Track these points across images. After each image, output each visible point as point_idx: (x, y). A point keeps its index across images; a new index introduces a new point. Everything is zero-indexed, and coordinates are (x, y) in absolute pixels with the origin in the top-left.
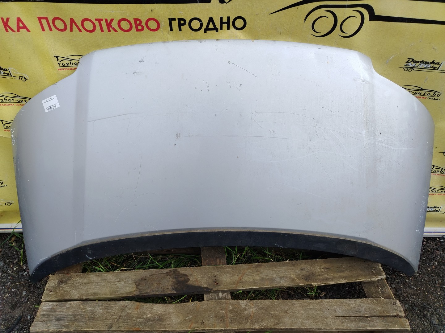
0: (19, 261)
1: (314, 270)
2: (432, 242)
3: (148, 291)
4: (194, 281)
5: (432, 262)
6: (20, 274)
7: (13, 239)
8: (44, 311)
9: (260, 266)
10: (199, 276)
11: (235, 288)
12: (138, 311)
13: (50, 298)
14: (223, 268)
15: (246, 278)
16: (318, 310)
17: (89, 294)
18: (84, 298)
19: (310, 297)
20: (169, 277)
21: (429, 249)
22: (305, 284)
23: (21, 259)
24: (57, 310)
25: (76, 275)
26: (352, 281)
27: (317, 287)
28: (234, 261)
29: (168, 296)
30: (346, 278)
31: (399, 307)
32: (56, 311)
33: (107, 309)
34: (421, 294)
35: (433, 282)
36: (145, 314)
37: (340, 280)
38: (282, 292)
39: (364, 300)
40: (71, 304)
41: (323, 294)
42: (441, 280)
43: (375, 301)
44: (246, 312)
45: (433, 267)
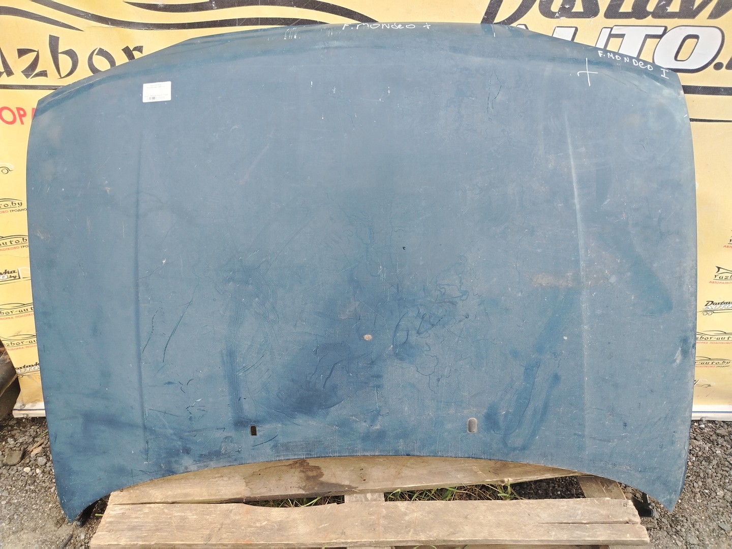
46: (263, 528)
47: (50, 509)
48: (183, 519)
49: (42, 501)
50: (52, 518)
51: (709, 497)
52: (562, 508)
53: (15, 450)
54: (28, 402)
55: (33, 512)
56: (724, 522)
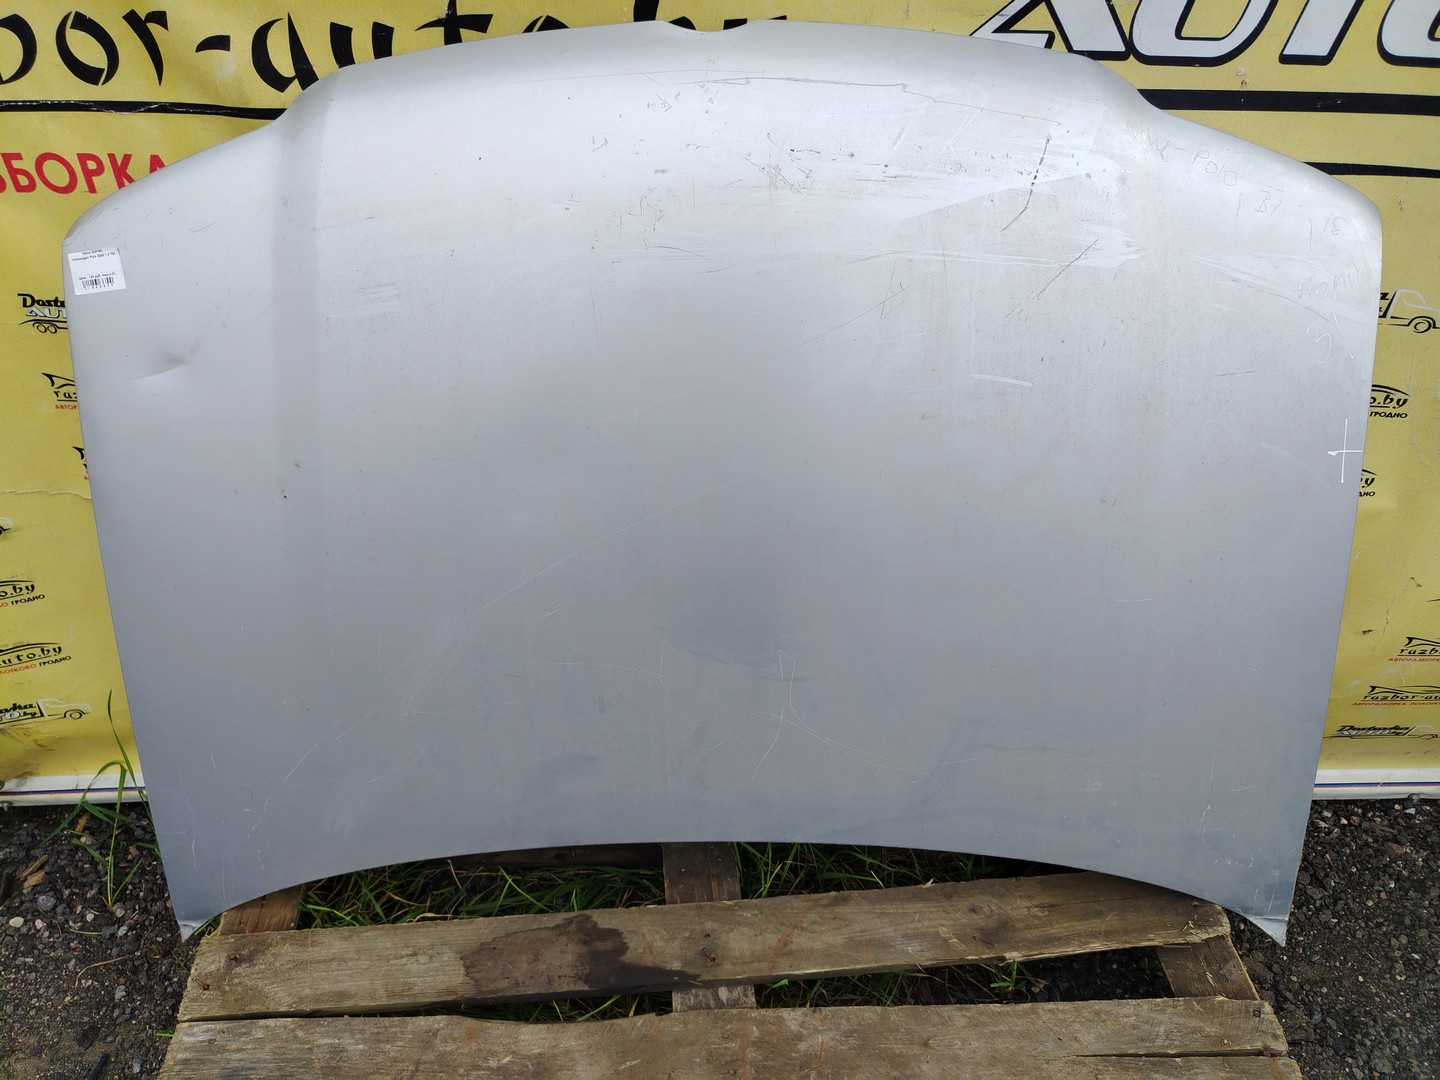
0: (102, 891)
1: (1010, 912)
2: (1378, 816)
3: (503, 984)
4: (641, 951)
5: (1379, 879)
6: (107, 932)
7: (82, 822)
8: (185, 1049)
9: (845, 900)
10: (657, 937)
11: (766, 973)
12: (474, 1046)
13: (205, 1011)
14: (730, 908)
15: (800, 941)
16: (1024, 1036)
17: (321, 995)
18: (308, 1008)
19: (1001, 997)
20: (563, 939)
21: (1371, 840)
22: (984, 957)
23: (110, 885)
24: (227, 1046)
25: (279, 937)
26: (1128, 946)
27: (1021, 963)
28: (766, 887)
29: (562, 997)
30: (1107, 935)
31: (1272, 1022)
32: (223, 1050)
33: (379, 1041)
34: (1346, 983)
35: (1382, 942)
36: (493, 1054)
37: (1090, 943)
38: (912, 981)
39: (1163, 1002)
40: (267, 1027)
41: (1042, 986)
42: (1407, 936)
43: (1197, 1007)
44: (802, 1046)
45: (1383, 895)
46: (502, 1070)
47: (67, 1008)
49: (51, 990)
50: (73, 1025)
52: (1126, 1020)
55: (32, 1013)
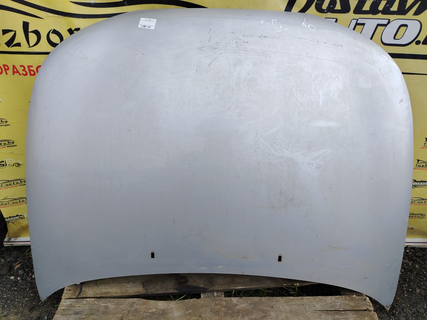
46: (153, 313)
47: (26, 302)
48: (106, 307)
49: (22, 297)
50: (28, 307)
51: (412, 293)
52: (328, 301)
53: (5, 266)
54: (12, 238)
55: (16, 303)
56: (420, 308)
